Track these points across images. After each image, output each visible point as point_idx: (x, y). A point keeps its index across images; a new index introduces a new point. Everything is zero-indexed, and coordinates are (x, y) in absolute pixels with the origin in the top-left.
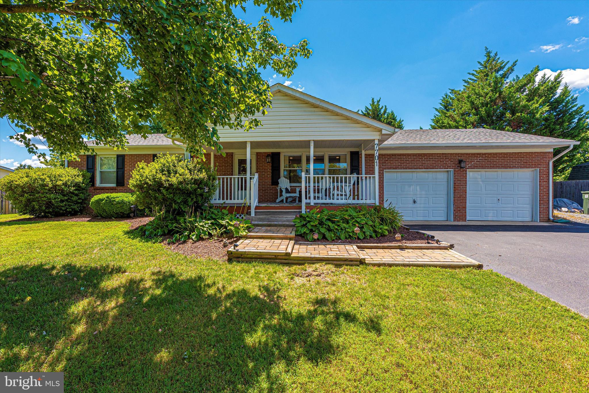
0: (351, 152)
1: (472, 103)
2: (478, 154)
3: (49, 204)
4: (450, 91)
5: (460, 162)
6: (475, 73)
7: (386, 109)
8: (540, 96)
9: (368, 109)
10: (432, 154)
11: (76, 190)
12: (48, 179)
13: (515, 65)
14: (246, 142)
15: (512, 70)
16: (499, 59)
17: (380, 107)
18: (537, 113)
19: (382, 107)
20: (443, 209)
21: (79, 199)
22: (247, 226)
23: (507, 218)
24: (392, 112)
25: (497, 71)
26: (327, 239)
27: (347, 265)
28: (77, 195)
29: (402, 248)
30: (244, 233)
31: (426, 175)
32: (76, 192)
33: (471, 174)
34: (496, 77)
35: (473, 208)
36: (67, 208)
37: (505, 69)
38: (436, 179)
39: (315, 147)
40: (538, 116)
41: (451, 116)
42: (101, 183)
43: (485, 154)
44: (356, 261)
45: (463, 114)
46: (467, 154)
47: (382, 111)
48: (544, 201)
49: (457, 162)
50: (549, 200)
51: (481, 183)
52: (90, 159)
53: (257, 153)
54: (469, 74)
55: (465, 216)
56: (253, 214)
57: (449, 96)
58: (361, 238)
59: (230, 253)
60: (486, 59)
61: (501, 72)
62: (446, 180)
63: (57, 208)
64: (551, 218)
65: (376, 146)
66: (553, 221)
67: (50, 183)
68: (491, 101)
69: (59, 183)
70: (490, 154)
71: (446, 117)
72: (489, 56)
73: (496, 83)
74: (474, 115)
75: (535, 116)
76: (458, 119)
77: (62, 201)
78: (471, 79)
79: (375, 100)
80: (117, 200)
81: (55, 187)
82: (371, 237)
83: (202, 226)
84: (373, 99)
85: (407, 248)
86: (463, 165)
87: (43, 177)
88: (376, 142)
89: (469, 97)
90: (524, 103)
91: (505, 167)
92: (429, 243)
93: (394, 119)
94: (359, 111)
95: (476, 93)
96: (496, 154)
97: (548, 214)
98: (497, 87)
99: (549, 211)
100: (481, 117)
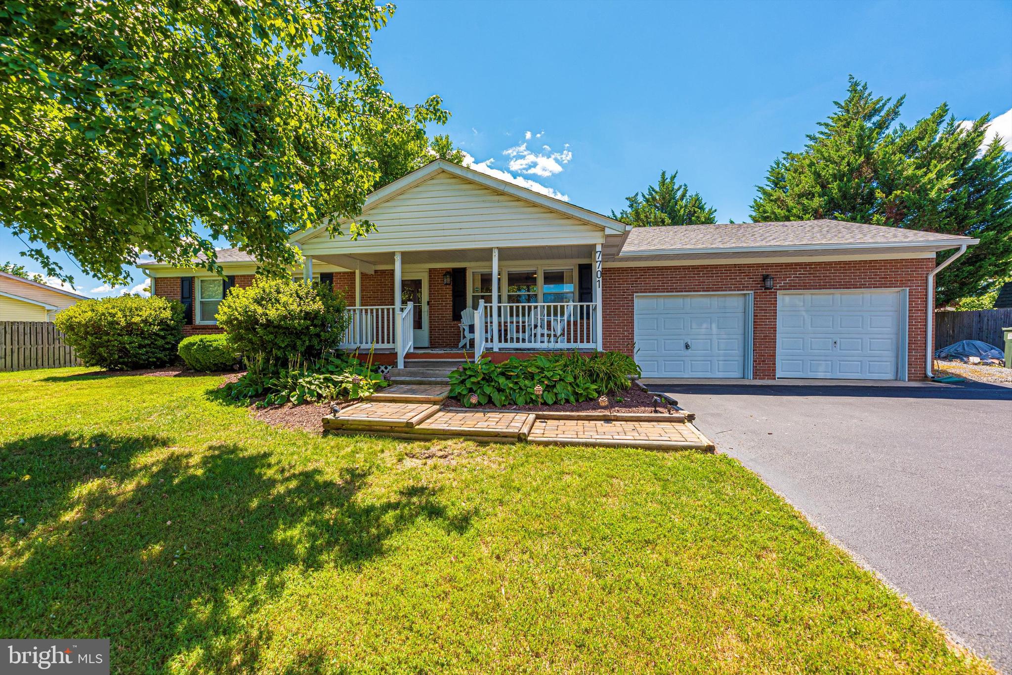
0: (580, 265)
1: (817, 175)
2: (797, 264)
3: (123, 351)
4: (784, 156)
5: (765, 278)
6: (830, 122)
7: (686, 191)
8: (941, 159)
9: (654, 190)
10: (716, 267)
11: (160, 330)
12: (120, 314)
13: (901, 105)
14: (393, 254)
15: (896, 114)
16: (870, 95)
17: (676, 187)
18: (932, 188)
19: (681, 187)
20: (737, 358)
21: (167, 343)
22: (375, 384)
23: (852, 374)
24: (697, 195)
25: (868, 117)
26: (494, 405)
27: (496, 443)
28: (163, 338)
29: (607, 420)
30: (367, 394)
31: (706, 301)
32: (162, 333)
33: (787, 298)
34: (862, 128)
35: (790, 358)
36: (149, 357)
37: (883, 113)
38: (725, 307)
40: (933, 194)
41: (778, 199)
42: (203, 319)
43: (810, 264)
44: (513, 437)
45: (800, 196)
46: (777, 265)
47: (679, 194)
48: (916, 344)
49: (760, 279)
50: (926, 344)
51: (804, 313)
52: (186, 284)
53: (431, 270)
54: (819, 124)
55: (774, 370)
56: (401, 365)
57: (783, 164)
58: (550, 402)
59: (326, 422)
60: (848, 95)
61: (875, 119)
62: (741, 309)
63: (136, 357)
64: (930, 374)
65: (597, 255)
66: (933, 379)
67: (123, 320)
68: (851, 171)
69: (136, 319)
70: (820, 264)
71: (772, 201)
72: (855, 91)
73: (861, 137)
74: (820, 196)
75: (927, 195)
76: (791, 204)
77: (141, 347)
78: (822, 133)
79: (668, 176)
80: (215, 344)
81: (129, 325)
82: (567, 401)
83: (310, 383)
84: (664, 174)
85: (617, 419)
86: (769, 283)
87: (113, 311)
88: (599, 248)
89: (811, 164)
90: (910, 172)
91: (847, 286)
92: (656, 412)
93: (702, 208)
95: (824, 158)
96: (830, 263)
97: (925, 368)
98: (862, 146)
99: (925, 362)
100: (832, 200)
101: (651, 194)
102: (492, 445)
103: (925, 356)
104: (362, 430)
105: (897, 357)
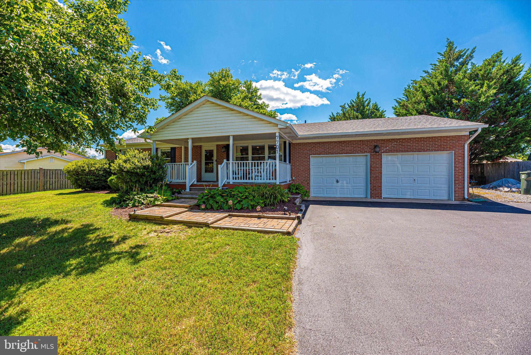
0: (284, 142)
1: (424, 92)
2: (392, 139)
3: (87, 183)
4: (412, 82)
5: (375, 147)
6: (436, 63)
7: (370, 101)
8: (491, 80)
9: (353, 102)
10: (351, 141)
11: (103, 173)
12: (86, 167)
13: (474, 52)
14: (188, 139)
15: (471, 57)
17: (365, 100)
19: (367, 100)
20: (362, 188)
22: (166, 198)
23: (424, 197)
24: (376, 103)
25: (457, 59)
26: (214, 209)
27: (195, 227)
29: (259, 217)
30: (159, 203)
31: (347, 159)
32: (104, 174)
33: (390, 158)
35: (393, 188)
37: (464, 57)
38: (356, 162)
39: (234, 140)
41: (404, 105)
43: (399, 139)
46: (382, 140)
47: (367, 103)
48: (458, 181)
49: (373, 147)
50: (464, 181)
51: (399, 165)
53: (217, 145)
54: (431, 64)
55: (381, 194)
56: (188, 190)
58: (239, 208)
59: (130, 215)
60: (445, 49)
61: (461, 60)
62: (364, 163)
63: (93, 185)
64: (467, 197)
65: (277, 137)
66: (468, 200)
67: (87, 169)
69: (93, 168)
70: (405, 139)
72: (450, 46)
73: (446, 71)
74: (424, 103)
75: (479, 100)
76: (411, 107)
77: (95, 180)
79: (361, 94)
81: (90, 171)
82: (248, 208)
84: (358, 93)
85: (264, 217)
86: (377, 149)
87: (83, 165)
88: (277, 134)
91: (419, 151)
92: (284, 214)
93: (378, 110)
94: (345, 104)
96: (410, 139)
97: (464, 193)
99: (464, 189)
100: (430, 105)
101: (351, 103)
102: (193, 228)
103: (464, 185)
104: (144, 219)
105: (449, 188)
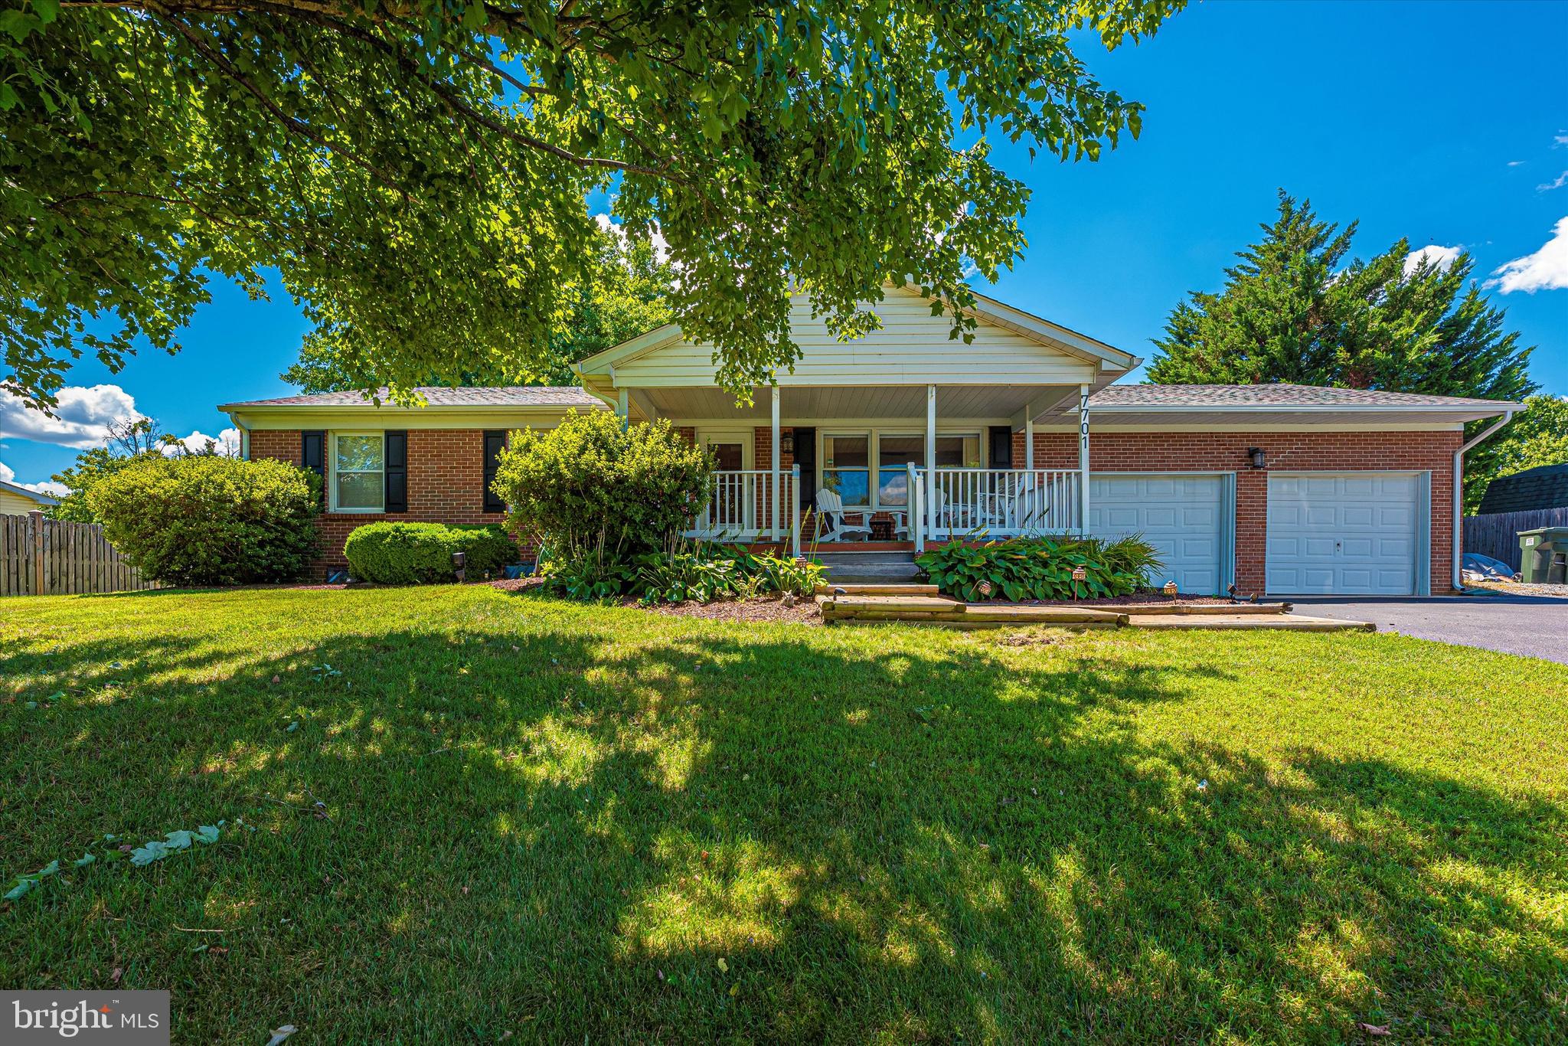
0: (992, 429)
1: (1249, 326)
3: (228, 550)
4: (1192, 297)
5: (1252, 453)
6: (1254, 253)
8: (1417, 310)
13: (1352, 234)
15: (1346, 245)
16: (1313, 216)
18: (1410, 348)
20: (1210, 567)
21: (302, 540)
23: (1360, 588)
25: (1309, 249)
28: (294, 529)
32: (295, 522)
33: (1277, 481)
34: (1307, 261)
36: (273, 563)
37: (1328, 244)
38: (1194, 494)
39: (939, 411)
40: (1412, 356)
41: (1197, 357)
42: (341, 504)
43: (1310, 435)
45: (1226, 354)
48: (1441, 548)
49: (1244, 454)
50: (1452, 545)
52: (312, 442)
54: (1239, 254)
55: (1263, 582)
57: (1189, 310)
60: (1280, 217)
61: (1318, 251)
62: (1217, 496)
63: (251, 561)
64: (1458, 587)
67: (237, 493)
68: (1297, 321)
69: (258, 495)
71: (1185, 360)
72: (1290, 212)
73: (1308, 274)
74: (1257, 354)
75: (1404, 356)
76: (1214, 365)
77: (261, 544)
78: (1243, 268)
81: (247, 502)
86: (1258, 460)
89: (1239, 312)
90: (1374, 326)
95: (1259, 302)
97: (1452, 577)
98: (1309, 285)
99: (1452, 570)
100: (1272, 360)
103: (1452, 561)
105: (1414, 564)
